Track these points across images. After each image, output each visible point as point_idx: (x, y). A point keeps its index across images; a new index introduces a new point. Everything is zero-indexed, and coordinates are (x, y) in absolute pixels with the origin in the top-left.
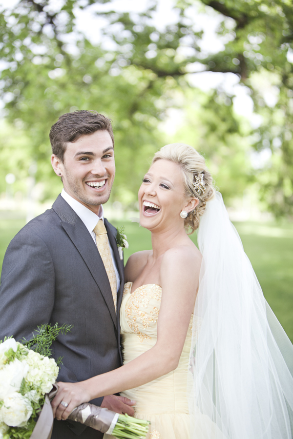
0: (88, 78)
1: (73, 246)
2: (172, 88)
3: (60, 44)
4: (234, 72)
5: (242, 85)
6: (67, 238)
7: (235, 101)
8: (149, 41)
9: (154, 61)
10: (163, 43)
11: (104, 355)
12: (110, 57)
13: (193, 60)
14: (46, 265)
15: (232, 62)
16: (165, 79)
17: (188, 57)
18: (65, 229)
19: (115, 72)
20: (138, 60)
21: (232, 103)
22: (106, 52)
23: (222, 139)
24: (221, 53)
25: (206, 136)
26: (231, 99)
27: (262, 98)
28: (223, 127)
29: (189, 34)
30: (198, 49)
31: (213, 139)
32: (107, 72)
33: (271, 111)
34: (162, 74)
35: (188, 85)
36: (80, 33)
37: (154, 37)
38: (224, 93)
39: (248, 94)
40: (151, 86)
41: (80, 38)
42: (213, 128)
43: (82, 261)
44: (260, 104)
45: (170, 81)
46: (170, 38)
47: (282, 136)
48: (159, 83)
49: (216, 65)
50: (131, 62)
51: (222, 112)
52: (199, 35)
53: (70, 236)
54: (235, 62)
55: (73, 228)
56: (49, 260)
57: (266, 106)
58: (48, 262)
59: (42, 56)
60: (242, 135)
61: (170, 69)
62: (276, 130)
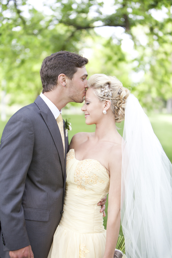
0: (36, 31)
1: (46, 125)
2: (86, 36)
3: (19, 12)
4: (122, 26)
5: (127, 34)
6: (43, 121)
7: (122, 42)
8: (71, 9)
9: (75, 20)
10: (79, 10)
11: (55, 191)
12: (48, 19)
13: (97, 19)
14: (30, 134)
15: (120, 20)
16: (81, 31)
17: (94, 17)
18: (42, 115)
19: (51, 28)
20: (65, 20)
21: (121, 44)
22: (47, 16)
23: (115, 64)
24: (113, 15)
25: (106, 63)
26: (120, 41)
27: (138, 41)
28: (115, 58)
29: (95, 4)
30: (101, 13)
31: (110, 65)
32: (47, 28)
33: (144, 48)
34: (79, 28)
35: (96, 34)
36: (30, 5)
37: (74, 6)
38: (116, 38)
39: (130, 38)
40: (73, 36)
41: (31, 8)
42: (109, 59)
43: (50, 135)
44: (137, 44)
45: (84, 32)
46: (84, 7)
47: (150, 63)
48: (77, 33)
49: (111, 22)
50: (61, 22)
51: (115, 49)
52: (101, 4)
53: (45, 120)
54: (122, 20)
55: (47, 115)
56: (32, 132)
57: (141, 46)
58: (32, 133)
59: (8, 19)
60: (127, 63)
61: (84, 25)
62: (146, 59)
